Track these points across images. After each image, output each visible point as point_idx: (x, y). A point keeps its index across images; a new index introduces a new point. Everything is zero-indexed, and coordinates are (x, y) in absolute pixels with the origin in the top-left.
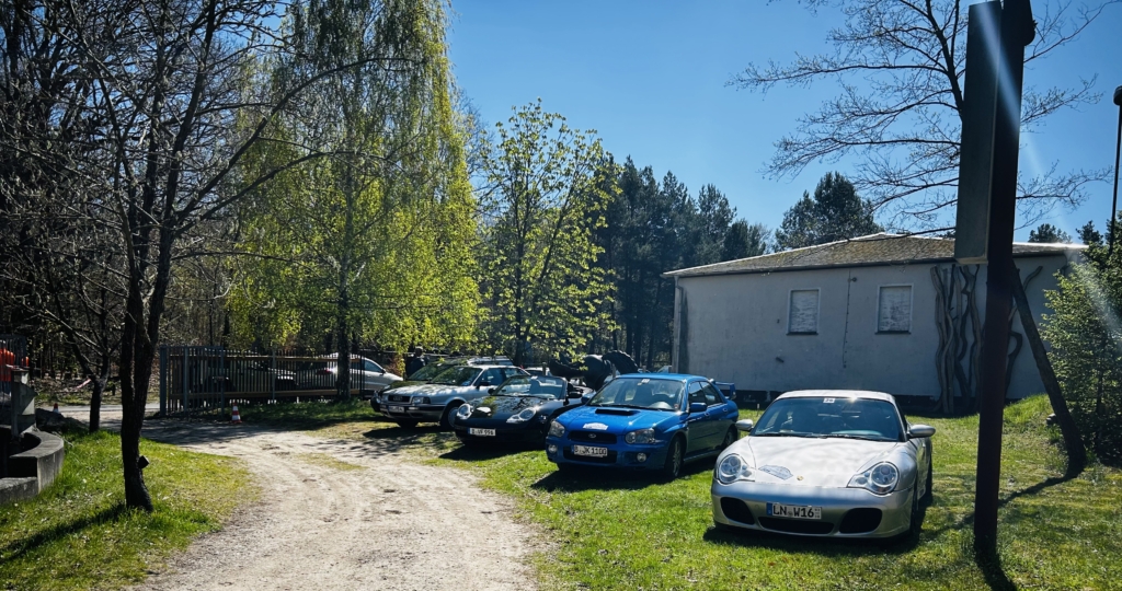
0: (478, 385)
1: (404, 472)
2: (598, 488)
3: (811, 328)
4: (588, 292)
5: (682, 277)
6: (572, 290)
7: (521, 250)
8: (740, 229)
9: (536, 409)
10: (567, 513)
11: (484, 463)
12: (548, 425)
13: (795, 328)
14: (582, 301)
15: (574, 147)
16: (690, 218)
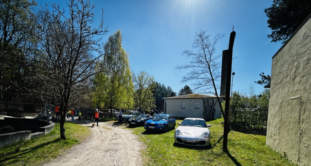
0: (133, 115)
1: (119, 130)
2: (153, 134)
3: (184, 107)
4: (151, 100)
5: (165, 99)
6: (149, 100)
7: (140, 93)
8: (173, 93)
9: (143, 119)
10: (148, 139)
11: (133, 129)
12: (144, 122)
13: (182, 107)
14: (150, 102)
15: (149, 78)
16: (166, 90)
